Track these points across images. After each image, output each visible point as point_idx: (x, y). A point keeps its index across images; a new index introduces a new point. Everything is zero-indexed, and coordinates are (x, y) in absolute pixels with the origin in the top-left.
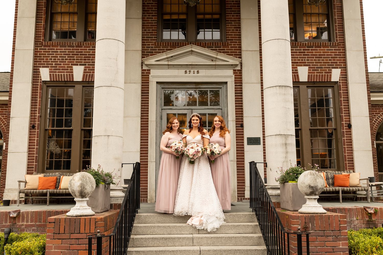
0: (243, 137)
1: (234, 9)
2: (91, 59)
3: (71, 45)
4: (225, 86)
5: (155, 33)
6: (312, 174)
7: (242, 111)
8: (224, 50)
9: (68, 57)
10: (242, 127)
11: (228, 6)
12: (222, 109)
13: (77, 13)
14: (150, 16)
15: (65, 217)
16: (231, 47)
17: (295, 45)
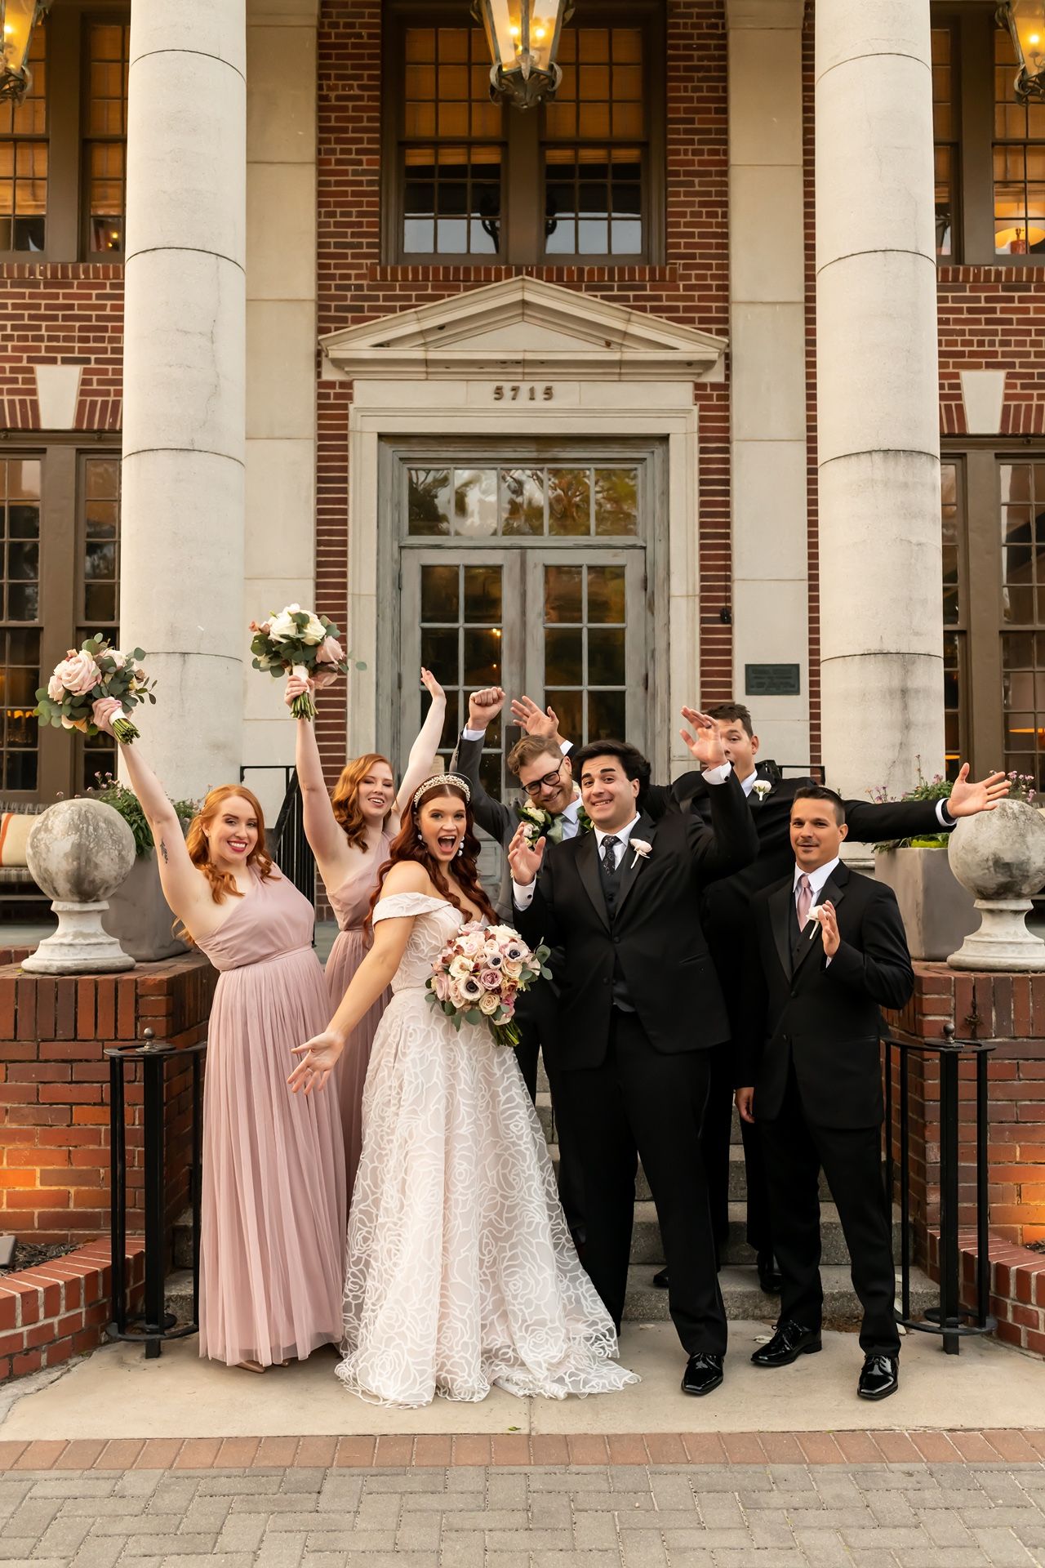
0: (729, 663)
1: (702, 121)
2: (107, 335)
3: (27, 276)
4: (659, 450)
5: (370, 225)
6: (1009, 811)
7: (728, 557)
8: (658, 298)
9: (14, 328)
10: (724, 623)
11: (677, 110)
12: (645, 548)
13: (47, 141)
14: (349, 152)
15: (14, 976)
16: (686, 288)
17: (955, 279)
